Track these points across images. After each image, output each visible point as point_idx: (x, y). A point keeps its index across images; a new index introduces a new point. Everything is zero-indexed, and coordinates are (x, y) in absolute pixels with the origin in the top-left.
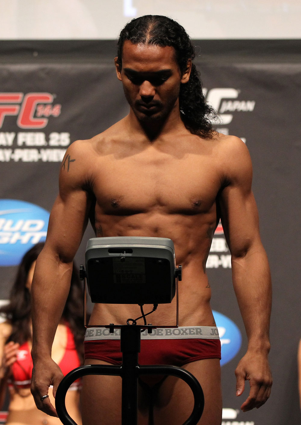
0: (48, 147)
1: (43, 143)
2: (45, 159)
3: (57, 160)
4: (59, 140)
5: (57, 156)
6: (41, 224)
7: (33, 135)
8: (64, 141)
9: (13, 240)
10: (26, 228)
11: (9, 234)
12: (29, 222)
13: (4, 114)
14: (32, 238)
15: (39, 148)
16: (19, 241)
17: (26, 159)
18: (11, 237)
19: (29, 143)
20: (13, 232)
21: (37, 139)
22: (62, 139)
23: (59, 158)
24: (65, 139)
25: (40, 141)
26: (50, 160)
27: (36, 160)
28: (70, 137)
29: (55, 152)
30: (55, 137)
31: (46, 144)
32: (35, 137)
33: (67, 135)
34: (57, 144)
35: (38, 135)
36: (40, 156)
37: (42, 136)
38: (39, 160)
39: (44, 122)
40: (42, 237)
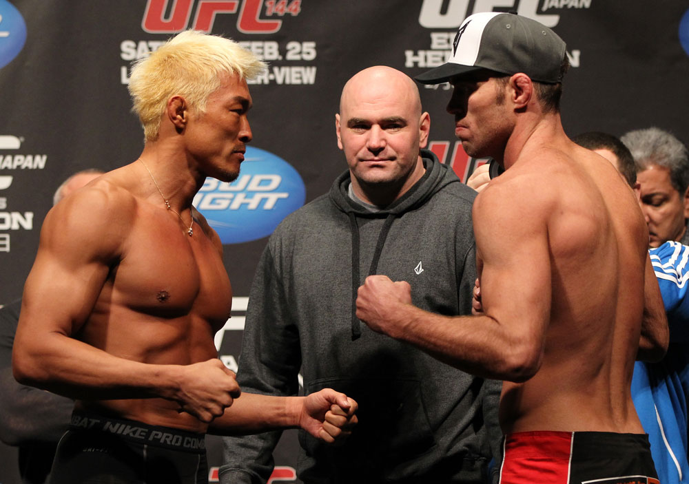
0: (284, 63)
1: (275, 56)
2: (280, 81)
3: (298, 82)
4: (300, 53)
5: (298, 75)
6: (276, 180)
7: (260, 44)
8: (308, 53)
9: (235, 205)
10: (253, 186)
11: (230, 196)
12: (257, 178)
13: (215, 13)
14: (264, 201)
15: (271, 65)
16: (243, 205)
18: (232, 200)
20: (235, 193)
21: (267, 51)
22: (305, 50)
23: (301, 78)
24: (309, 50)
25: (271, 54)
26: (288, 82)
27: (266, 82)
28: (317, 48)
29: (295, 69)
30: (294, 48)
31: (280, 58)
32: (262, 48)
33: (312, 44)
34: (298, 57)
35: (267, 44)
36: (272, 77)
37: (274, 45)
38: (270, 81)
39: (276, 24)
40: (279, 200)
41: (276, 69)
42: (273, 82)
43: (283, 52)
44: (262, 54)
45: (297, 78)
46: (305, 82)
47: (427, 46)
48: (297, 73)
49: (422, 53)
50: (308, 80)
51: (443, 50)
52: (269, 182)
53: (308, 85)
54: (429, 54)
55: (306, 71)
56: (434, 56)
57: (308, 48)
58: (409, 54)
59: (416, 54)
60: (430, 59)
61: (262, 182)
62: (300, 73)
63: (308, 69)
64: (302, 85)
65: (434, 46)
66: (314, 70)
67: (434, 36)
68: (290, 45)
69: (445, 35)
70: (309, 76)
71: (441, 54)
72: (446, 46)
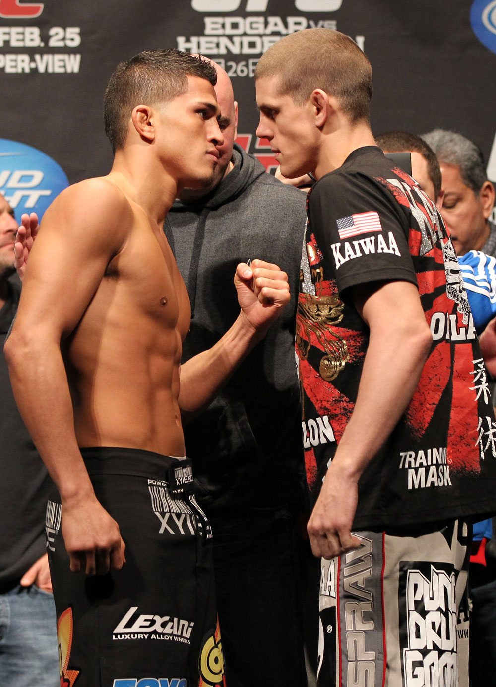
0: (46, 50)
1: (37, 42)
2: (42, 69)
3: (62, 70)
4: (64, 39)
5: (62, 63)
6: (38, 176)
7: (20, 30)
8: (72, 40)
10: (13, 183)
12: (18, 174)
14: (25, 198)
15: (31, 52)
17: (9, 70)
19: (14, 43)
21: (28, 37)
22: (69, 36)
23: (65, 66)
24: (73, 36)
25: (32, 40)
26: (50, 70)
27: (27, 70)
28: (81, 34)
29: (58, 57)
30: (57, 34)
31: (42, 45)
32: (23, 34)
33: (77, 30)
34: (61, 44)
35: (28, 30)
36: (33, 65)
37: (36, 31)
38: (32, 69)
39: (38, 8)
40: (41, 197)
41: (37, 57)
42: (34, 71)
43: (45, 38)
44: (23, 40)
45: (60, 67)
46: (69, 70)
47: (200, 32)
48: (60, 60)
49: (194, 39)
50: (73, 69)
51: (218, 36)
52: (30, 178)
53: (72, 74)
54: (203, 40)
55: (70, 58)
56: (207, 42)
57: (72, 33)
58: (181, 40)
59: (188, 40)
60: (204, 45)
61: (22, 179)
62: (63, 60)
63: (72, 56)
64: (66, 74)
65: (208, 31)
66: (78, 57)
67: (208, 21)
68: (53, 31)
69: (220, 20)
70: (73, 64)
71: (215, 40)
72: (221, 32)
